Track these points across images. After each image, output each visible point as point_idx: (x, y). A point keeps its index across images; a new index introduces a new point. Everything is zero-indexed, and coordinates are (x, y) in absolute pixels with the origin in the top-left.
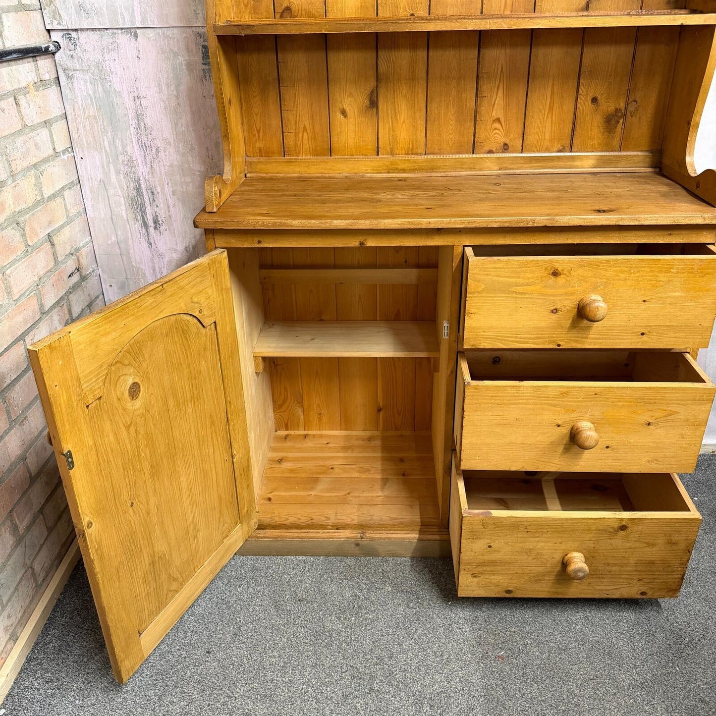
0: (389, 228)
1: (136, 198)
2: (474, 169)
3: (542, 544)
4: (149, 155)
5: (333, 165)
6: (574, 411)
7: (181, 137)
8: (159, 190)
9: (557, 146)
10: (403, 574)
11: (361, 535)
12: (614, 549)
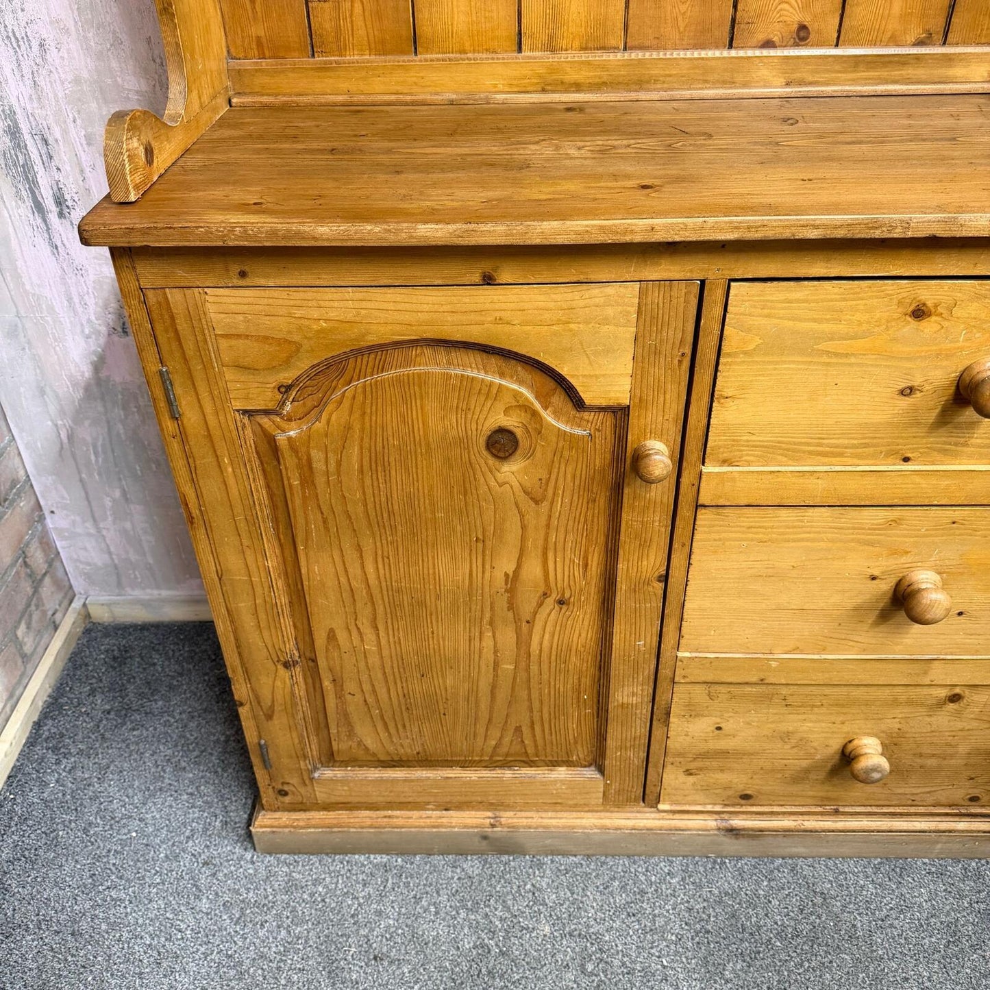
0: (552, 241)
1: (13, 152)
2: (732, 83)
3: (810, 725)
4: (25, 56)
5: (422, 74)
6: (907, 552)
7: (90, 16)
8: (58, 135)
9: (916, 33)
10: (573, 894)
11: (492, 821)
12: (933, 732)
